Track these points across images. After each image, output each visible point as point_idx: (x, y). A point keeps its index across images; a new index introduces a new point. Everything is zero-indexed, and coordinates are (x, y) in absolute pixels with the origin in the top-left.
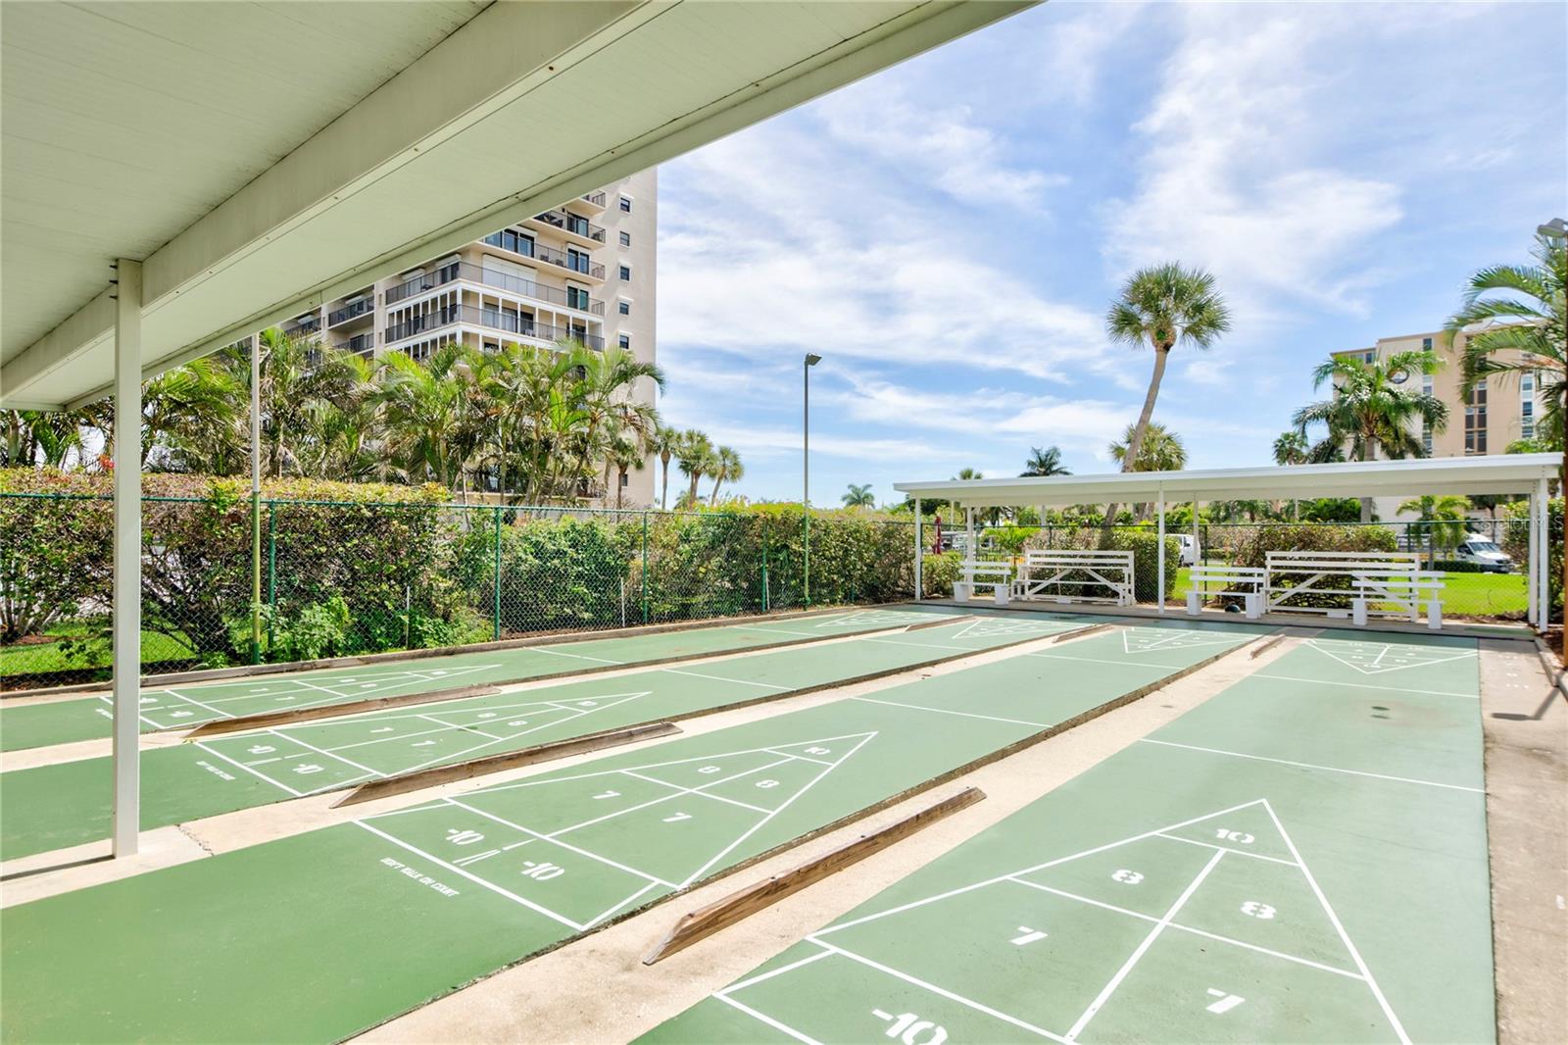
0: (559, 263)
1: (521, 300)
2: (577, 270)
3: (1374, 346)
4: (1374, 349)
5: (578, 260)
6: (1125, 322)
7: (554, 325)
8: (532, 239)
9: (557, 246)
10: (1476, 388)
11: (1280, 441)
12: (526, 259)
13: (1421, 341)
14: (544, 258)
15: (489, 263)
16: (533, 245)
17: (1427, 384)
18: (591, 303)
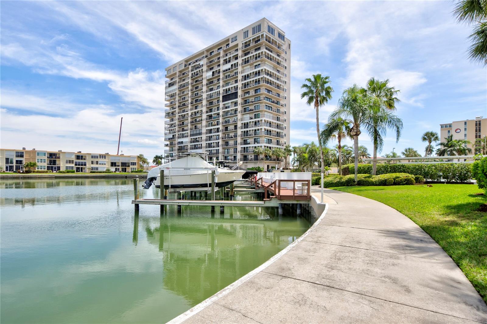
0: (275, 112)
1: (270, 120)
2: (278, 113)
3: (451, 123)
4: (451, 124)
5: (278, 111)
6: (424, 139)
7: (274, 125)
8: (271, 107)
9: (275, 108)
10: (478, 134)
11: (427, 147)
12: (270, 111)
13: (464, 122)
14: (273, 111)
15: (266, 113)
16: (272, 108)
17: (465, 133)
18: (280, 120)
